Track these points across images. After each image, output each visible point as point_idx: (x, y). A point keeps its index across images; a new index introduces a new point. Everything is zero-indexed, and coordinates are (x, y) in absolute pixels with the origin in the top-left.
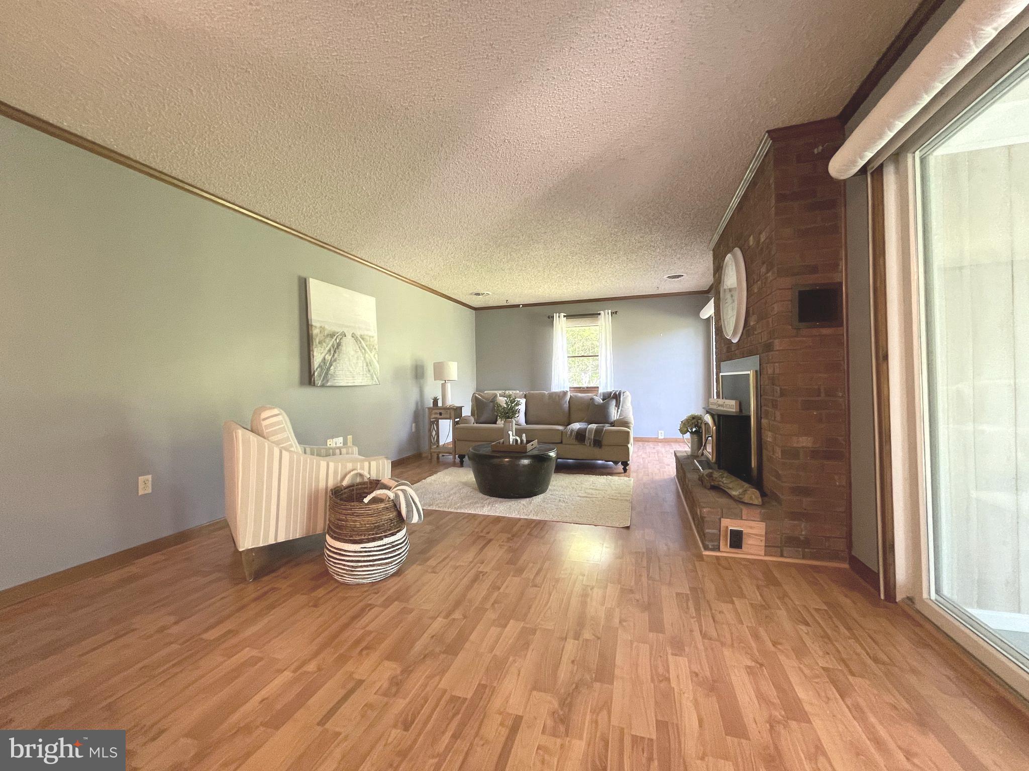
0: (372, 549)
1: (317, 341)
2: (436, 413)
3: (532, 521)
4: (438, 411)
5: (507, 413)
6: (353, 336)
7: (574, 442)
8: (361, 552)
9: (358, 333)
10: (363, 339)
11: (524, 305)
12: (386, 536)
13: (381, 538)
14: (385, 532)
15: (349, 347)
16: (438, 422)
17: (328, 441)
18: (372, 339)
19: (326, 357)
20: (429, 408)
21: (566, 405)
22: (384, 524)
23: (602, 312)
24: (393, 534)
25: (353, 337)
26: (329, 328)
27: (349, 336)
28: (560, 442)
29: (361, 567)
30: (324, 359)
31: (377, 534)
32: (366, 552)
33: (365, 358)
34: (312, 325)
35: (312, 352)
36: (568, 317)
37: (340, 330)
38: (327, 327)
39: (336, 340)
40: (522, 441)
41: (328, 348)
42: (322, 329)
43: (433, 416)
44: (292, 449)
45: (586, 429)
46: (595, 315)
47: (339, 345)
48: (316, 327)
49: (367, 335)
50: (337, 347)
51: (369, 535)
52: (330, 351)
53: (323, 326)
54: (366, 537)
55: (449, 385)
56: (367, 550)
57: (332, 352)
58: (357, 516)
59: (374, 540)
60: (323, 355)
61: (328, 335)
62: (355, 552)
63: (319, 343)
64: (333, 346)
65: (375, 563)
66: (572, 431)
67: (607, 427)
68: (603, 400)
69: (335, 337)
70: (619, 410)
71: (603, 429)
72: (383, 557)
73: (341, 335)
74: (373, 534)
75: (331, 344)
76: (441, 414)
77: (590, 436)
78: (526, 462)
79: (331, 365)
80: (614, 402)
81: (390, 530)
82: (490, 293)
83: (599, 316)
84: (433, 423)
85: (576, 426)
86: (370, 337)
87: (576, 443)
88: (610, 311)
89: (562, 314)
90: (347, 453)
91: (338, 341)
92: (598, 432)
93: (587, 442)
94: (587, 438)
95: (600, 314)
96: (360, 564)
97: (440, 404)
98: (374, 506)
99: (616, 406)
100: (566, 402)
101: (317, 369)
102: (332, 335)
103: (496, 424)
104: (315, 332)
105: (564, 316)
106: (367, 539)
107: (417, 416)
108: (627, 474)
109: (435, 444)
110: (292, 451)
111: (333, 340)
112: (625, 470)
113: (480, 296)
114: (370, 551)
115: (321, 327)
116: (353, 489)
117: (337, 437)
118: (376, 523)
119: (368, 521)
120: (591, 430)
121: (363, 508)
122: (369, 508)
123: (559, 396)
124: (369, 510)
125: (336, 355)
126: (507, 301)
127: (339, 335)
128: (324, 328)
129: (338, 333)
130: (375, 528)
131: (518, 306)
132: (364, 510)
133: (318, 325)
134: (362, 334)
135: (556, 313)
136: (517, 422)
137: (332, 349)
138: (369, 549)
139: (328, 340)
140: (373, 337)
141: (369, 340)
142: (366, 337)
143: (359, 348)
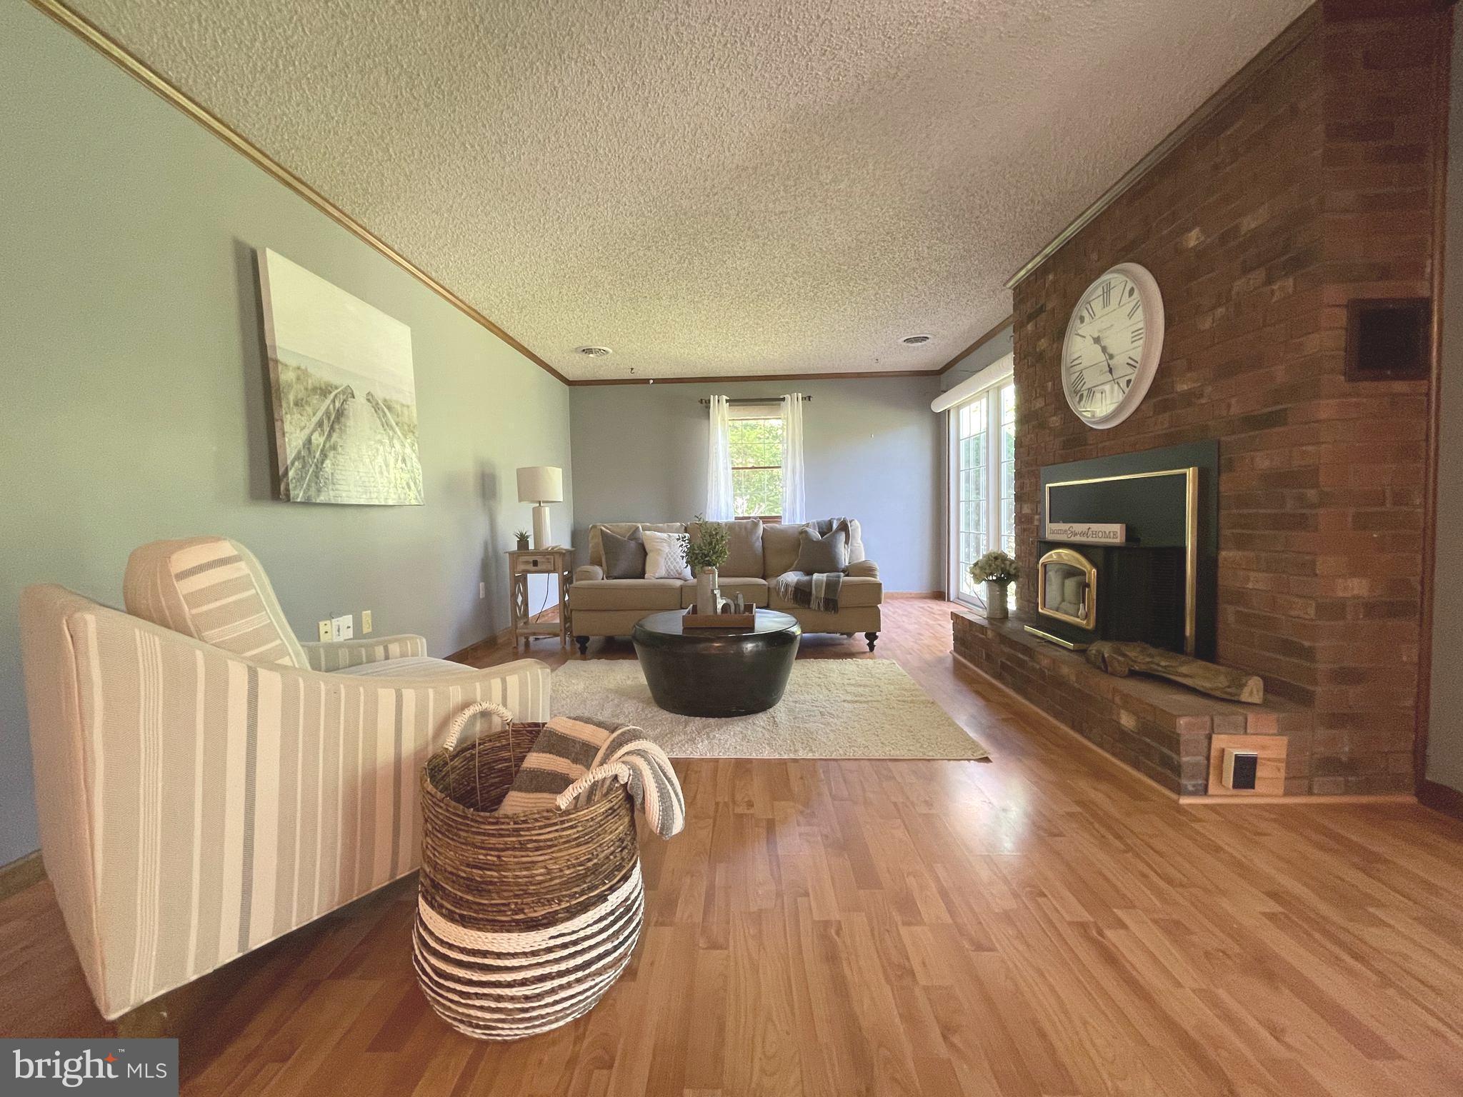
0: (582, 934)
1: (291, 397)
2: (527, 562)
4: (531, 559)
6: (370, 398)
8: (549, 950)
9: (380, 395)
10: (389, 408)
11: (656, 381)
12: (612, 889)
13: (603, 898)
14: (610, 876)
15: (361, 421)
16: (525, 579)
17: (322, 624)
18: (406, 411)
19: (313, 438)
20: (512, 554)
21: (759, 544)
22: (608, 856)
23: (787, 396)
24: (626, 878)
25: (368, 400)
26: (322, 375)
27: (360, 399)
28: (764, 605)
29: (553, 991)
30: (309, 441)
31: (591, 889)
32: (565, 946)
34: (276, 361)
35: (278, 424)
36: (733, 402)
37: (340, 381)
38: (311, 370)
39: (334, 401)
41: (315, 420)
42: (302, 374)
43: (518, 567)
44: (286, 661)
45: (810, 582)
46: (774, 401)
47: (340, 414)
48: (286, 365)
49: (397, 402)
50: (336, 419)
51: (573, 896)
52: (320, 424)
53: (303, 368)
54: (564, 905)
55: (547, 511)
56: (567, 939)
57: (327, 429)
58: (537, 849)
59: (584, 908)
60: (307, 431)
61: (314, 390)
62: (534, 954)
63: (297, 404)
64: (327, 413)
65: (586, 971)
66: (785, 586)
67: (840, 578)
68: (822, 534)
69: (332, 396)
70: (852, 549)
71: (839, 581)
73: (344, 392)
74: (582, 893)
75: (323, 409)
76: (532, 563)
77: (819, 594)
78: (749, 646)
79: (324, 456)
80: (843, 536)
81: (619, 869)
82: (611, 351)
83: (783, 403)
84: (518, 579)
85: (792, 577)
86: (403, 405)
87: (797, 606)
88: (800, 395)
89: (725, 397)
90: (403, 655)
91: (337, 405)
92: (832, 586)
93: (814, 605)
94: (813, 597)
95: (783, 399)
96: (548, 985)
97: (532, 545)
98: (583, 813)
99: (845, 543)
100: (758, 538)
101: (293, 463)
102: (324, 391)
103: (644, 578)
104: (286, 376)
105: (727, 401)
106: (567, 910)
107: (485, 568)
108: (875, 653)
110: (285, 667)
111: (328, 401)
112: (872, 647)
113: (591, 355)
114: (575, 943)
115: (299, 368)
116: (472, 755)
117: (340, 614)
118: (589, 860)
119: (568, 860)
120: (819, 583)
121: (555, 824)
122: (571, 820)
123: (746, 528)
124: (571, 827)
125: (335, 436)
126: (632, 369)
127: (339, 393)
128: (305, 372)
129: (336, 388)
130: (586, 873)
131: (646, 381)
132: (556, 831)
133: (293, 363)
134: (388, 398)
135: (714, 395)
136: (680, 574)
137: (325, 421)
138: (574, 937)
139: (315, 399)
140: (408, 407)
141: (402, 412)
142: (395, 406)
143: (383, 425)
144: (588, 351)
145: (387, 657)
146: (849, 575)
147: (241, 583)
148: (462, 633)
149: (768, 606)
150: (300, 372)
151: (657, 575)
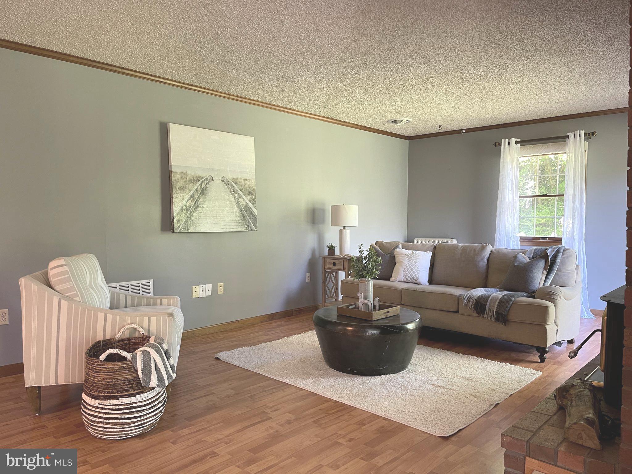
0: (108, 407)
1: (178, 187)
2: (330, 263)
4: (332, 261)
6: (223, 180)
7: (472, 313)
8: (98, 408)
9: (229, 177)
10: (236, 183)
11: (468, 130)
12: (122, 397)
13: (117, 398)
14: (121, 392)
15: (217, 191)
16: (336, 274)
17: (194, 287)
18: (248, 182)
19: (188, 203)
20: (324, 258)
21: (483, 263)
22: (120, 384)
23: (571, 135)
24: (130, 396)
25: (223, 181)
26: (191, 173)
27: (217, 180)
28: (455, 310)
29: (98, 422)
30: (186, 205)
31: (112, 392)
32: (102, 408)
33: (238, 203)
34: (171, 171)
35: (171, 198)
36: (523, 143)
37: (205, 174)
38: (189, 172)
39: (201, 184)
40: (374, 306)
41: (190, 194)
42: (184, 174)
43: (328, 266)
45: (489, 297)
47: (204, 190)
48: (176, 173)
49: (241, 178)
50: (203, 192)
51: (105, 392)
52: (193, 196)
53: (185, 172)
54: (103, 394)
56: (104, 407)
57: (196, 198)
58: (95, 372)
59: (109, 398)
60: (185, 201)
61: (190, 181)
62: (94, 407)
63: (180, 189)
64: (197, 191)
65: (110, 421)
66: (470, 298)
67: (522, 298)
69: (200, 182)
72: (119, 417)
73: (207, 179)
74: (109, 393)
75: (194, 189)
76: (334, 264)
77: (492, 307)
79: (193, 211)
80: (542, 263)
81: (126, 391)
83: (567, 140)
84: (330, 273)
85: (479, 292)
86: (245, 180)
87: (475, 314)
88: (583, 132)
89: (514, 140)
91: (203, 186)
92: (503, 302)
93: (487, 314)
94: (487, 309)
95: (568, 137)
96: (97, 420)
97: (337, 252)
98: (110, 364)
100: (483, 259)
101: (176, 216)
102: (195, 181)
104: (174, 178)
105: (517, 142)
106: (103, 396)
107: (312, 265)
109: (332, 297)
111: (198, 184)
112: (542, 360)
113: (398, 124)
114: (105, 409)
115: (182, 173)
116: (127, 343)
117: (205, 284)
118: (112, 382)
119: (104, 379)
120: (494, 299)
121: (100, 365)
122: (105, 365)
123: (475, 250)
124: (105, 368)
125: (200, 200)
126: (440, 126)
127: (204, 180)
128: (186, 174)
129: (203, 178)
130: (110, 386)
131: (459, 132)
132: (100, 367)
133: (178, 170)
134: (235, 178)
135: (505, 139)
137: (195, 194)
138: (106, 407)
139: (190, 185)
140: (249, 180)
141: (245, 184)
142: (240, 181)
143: (231, 192)
144: (395, 122)
145: (161, 304)
146: (533, 297)
147: (65, 273)
148: (289, 300)
149: (457, 312)
150: (183, 174)
151: (398, 279)
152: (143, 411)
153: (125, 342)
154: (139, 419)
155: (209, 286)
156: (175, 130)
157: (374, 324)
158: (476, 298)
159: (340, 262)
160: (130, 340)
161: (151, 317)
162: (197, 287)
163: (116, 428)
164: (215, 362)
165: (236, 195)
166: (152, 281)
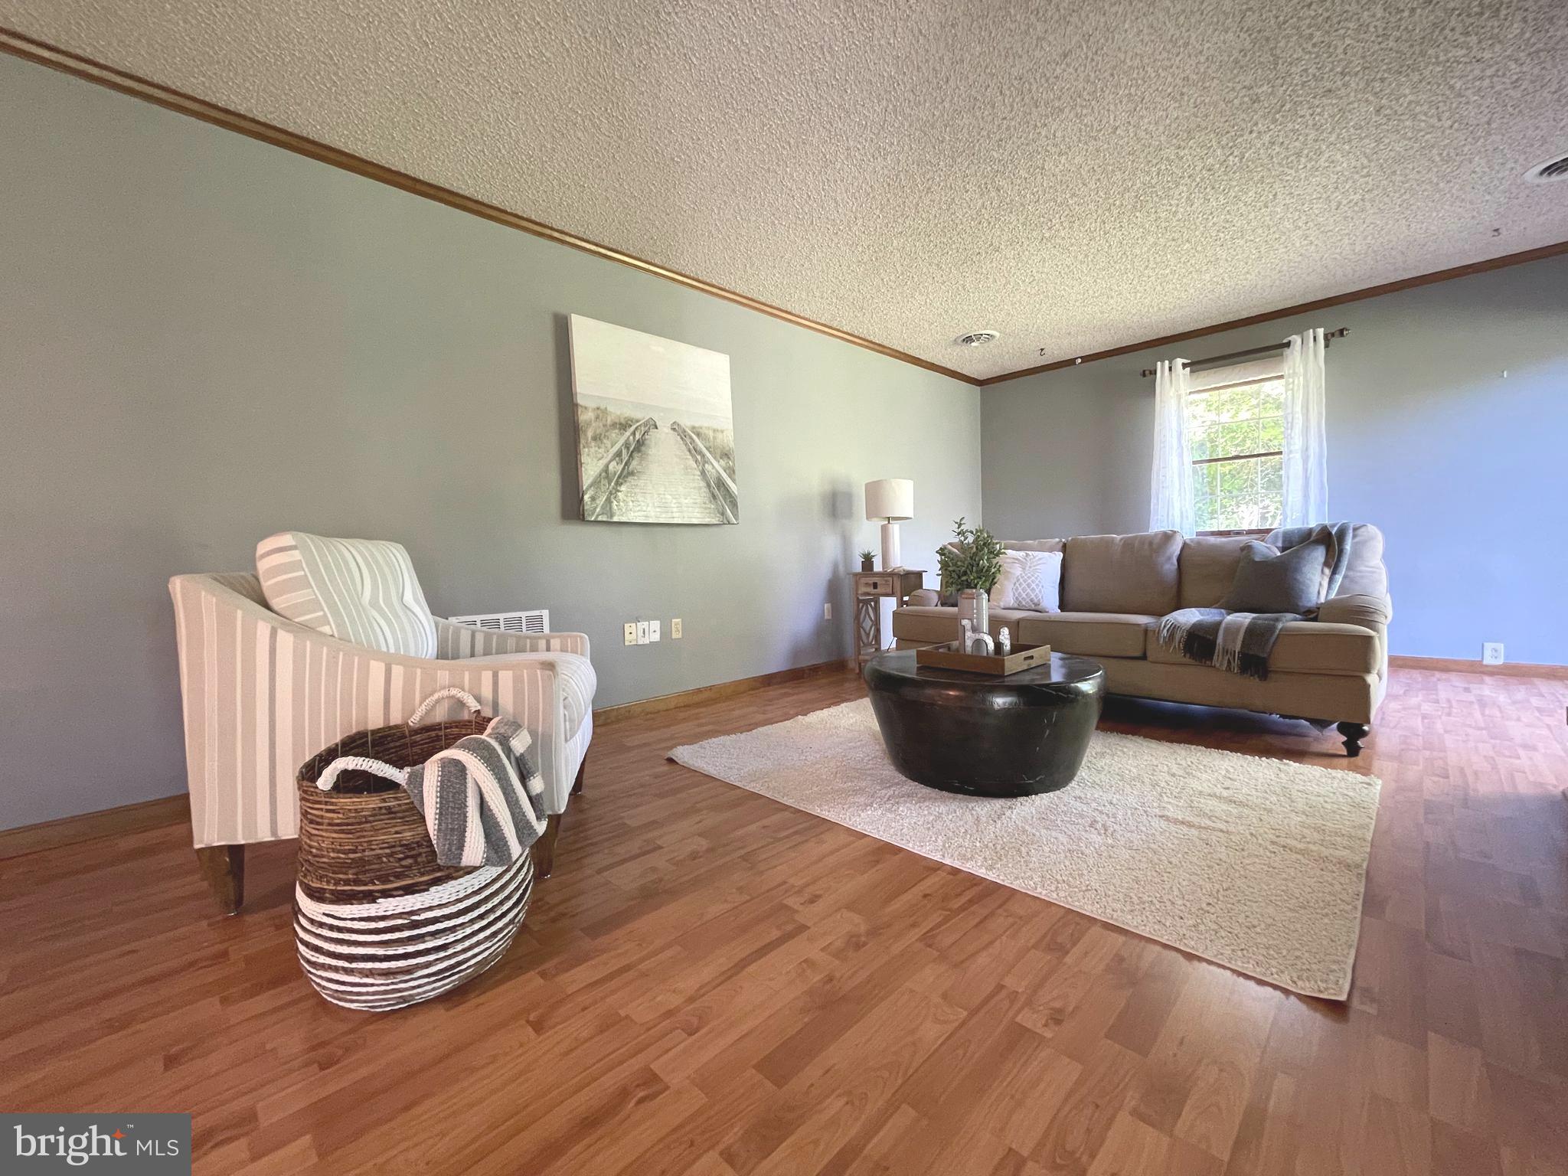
0: (349, 924)
1: (590, 434)
2: (869, 584)
3: (974, 880)
4: (871, 580)
5: (965, 573)
6: (676, 428)
7: (1180, 657)
8: (321, 925)
9: (686, 423)
10: (698, 435)
11: (1086, 359)
12: (386, 894)
13: (371, 898)
14: (384, 879)
15: (664, 448)
16: (877, 602)
17: (627, 626)
18: (720, 436)
19: (611, 467)
20: (856, 575)
21: (1170, 567)
22: (379, 857)
23: (1296, 339)
24: (410, 890)
25: (674, 429)
26: (617, 412)
27: (664, 429)
28: (1138, 654)
30: (606, 469)
31: (357, 882)
32: (332, 928)
33: (703, 471)
34: (577, 405)
35: (579, 456)
36: (1196, 365)
37: (641, 415)
38: (610, 409)
39: (634, 434)
40: (998, 646)
41: (614, 450)
42: (601, 413)
43: (863, 589)
45: (1219, 624)
46: (1272, 350)
47: (640, 445)
48: (586, 408)
49: (708, 429)
50: (639, 447)
51: (338, 882)
52: (619, 454)
53: (602, 407)
54: (331, 887)
55: (895, 528)
56: (336, 923)
57: (625, 458)
59: (350, 898)
60: (604, 461)
61: (614, 425)
63: (595, 438)
64: (627, 445)
65: (354, 965)
66: (1174, 629)
67: (1290, 622)
68: (1283, 549)
69: (632, 429)
70: (1339, 578)
71: (1276, 627)
72: (380, 951)
73: (645, 425)
74: (347, 882)
75: (622, 441)
76: (875, 586)
77: (1231, 645)
78: (1000, 701)
79: (621, 481)
80: (1319, 554)
81: (399, 876)
82: (996, 333)
83: (1287, 351)
84: (866, 602)
85: (1189, 617)
86: (715, 431)
87: (1187, 660)
88: (1321, 332)
89: (1180, 361)
91: (638, 436)
92: (1258, 633)
93: (1217, 660)
94: (1219, 649)
95: (1288, 345)
97: (878, 567)
98: (345, 801)
99: (1326, 564)
100: (1169, 558)
101: (587, 489)
102: (623, 426)
104: (584, 417)
105: (1185, 366)
106: (332, 892)
107: (833, 590)
108: (1358, 760)
109: (870, 644)
111: (628, 434)
112: (1353, 750)
113: (973, 344)
114: (340, 930)
115: (598, 409)
117: (648, 619)
118: (355, 852)
119: (333, 843)
120: (1232, 630)
121: (319, 803)
122: (332, 804)
123: (1151, 544)
124: (333, 811)
125: (634, 463)
126: (1042, 350)
127: (640, 425)
128: (605, 411)
129: (637, 421)
130: (351, 863)
131: (1071, 362)
132: (322, 809)
133: (591, 404)
134: (697, 425)
135: (1163, 361)
136: (1036, 605)
137: (624, 452)
138: (341, 924)
139: (614, 434)
140: (722, 432)
141: (714, 438)
142: (707, 432)
143: (689, 451)
144: (969, 339)
145: (548, 649)
146: (1315, 619)
147: (295, 566)
148: (796, 653)
149: (1144, 657)
150: (599, 412)
151: (1002, 604)
152: (453, 929)
153: (433, 734)
154: (442, 954)
155: (656, 625)
156: (580, 326)
157: (1008, 681)
158: (1188, 627)
159: (886, 581)
160: (446, 728)
161: (500, 672)
162: (633, 625)
163: (372, 985)
164: (666, 768)
165: (699, 457)
166: (545, 613)
